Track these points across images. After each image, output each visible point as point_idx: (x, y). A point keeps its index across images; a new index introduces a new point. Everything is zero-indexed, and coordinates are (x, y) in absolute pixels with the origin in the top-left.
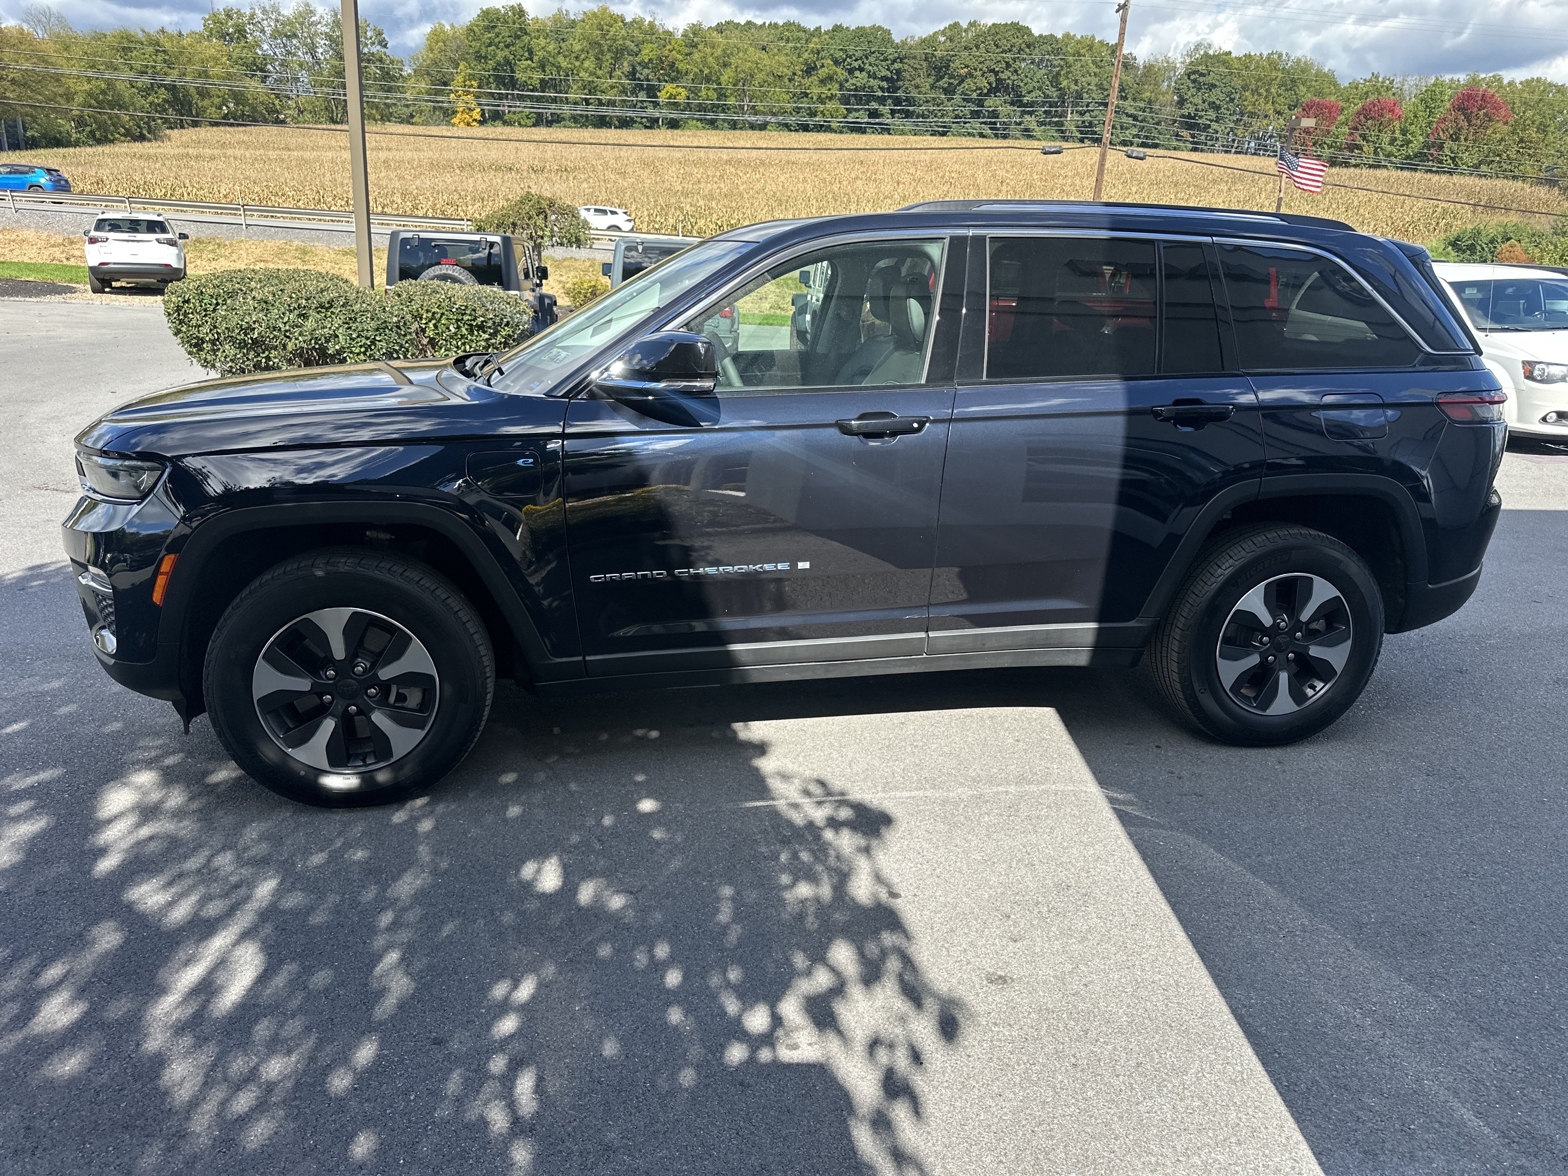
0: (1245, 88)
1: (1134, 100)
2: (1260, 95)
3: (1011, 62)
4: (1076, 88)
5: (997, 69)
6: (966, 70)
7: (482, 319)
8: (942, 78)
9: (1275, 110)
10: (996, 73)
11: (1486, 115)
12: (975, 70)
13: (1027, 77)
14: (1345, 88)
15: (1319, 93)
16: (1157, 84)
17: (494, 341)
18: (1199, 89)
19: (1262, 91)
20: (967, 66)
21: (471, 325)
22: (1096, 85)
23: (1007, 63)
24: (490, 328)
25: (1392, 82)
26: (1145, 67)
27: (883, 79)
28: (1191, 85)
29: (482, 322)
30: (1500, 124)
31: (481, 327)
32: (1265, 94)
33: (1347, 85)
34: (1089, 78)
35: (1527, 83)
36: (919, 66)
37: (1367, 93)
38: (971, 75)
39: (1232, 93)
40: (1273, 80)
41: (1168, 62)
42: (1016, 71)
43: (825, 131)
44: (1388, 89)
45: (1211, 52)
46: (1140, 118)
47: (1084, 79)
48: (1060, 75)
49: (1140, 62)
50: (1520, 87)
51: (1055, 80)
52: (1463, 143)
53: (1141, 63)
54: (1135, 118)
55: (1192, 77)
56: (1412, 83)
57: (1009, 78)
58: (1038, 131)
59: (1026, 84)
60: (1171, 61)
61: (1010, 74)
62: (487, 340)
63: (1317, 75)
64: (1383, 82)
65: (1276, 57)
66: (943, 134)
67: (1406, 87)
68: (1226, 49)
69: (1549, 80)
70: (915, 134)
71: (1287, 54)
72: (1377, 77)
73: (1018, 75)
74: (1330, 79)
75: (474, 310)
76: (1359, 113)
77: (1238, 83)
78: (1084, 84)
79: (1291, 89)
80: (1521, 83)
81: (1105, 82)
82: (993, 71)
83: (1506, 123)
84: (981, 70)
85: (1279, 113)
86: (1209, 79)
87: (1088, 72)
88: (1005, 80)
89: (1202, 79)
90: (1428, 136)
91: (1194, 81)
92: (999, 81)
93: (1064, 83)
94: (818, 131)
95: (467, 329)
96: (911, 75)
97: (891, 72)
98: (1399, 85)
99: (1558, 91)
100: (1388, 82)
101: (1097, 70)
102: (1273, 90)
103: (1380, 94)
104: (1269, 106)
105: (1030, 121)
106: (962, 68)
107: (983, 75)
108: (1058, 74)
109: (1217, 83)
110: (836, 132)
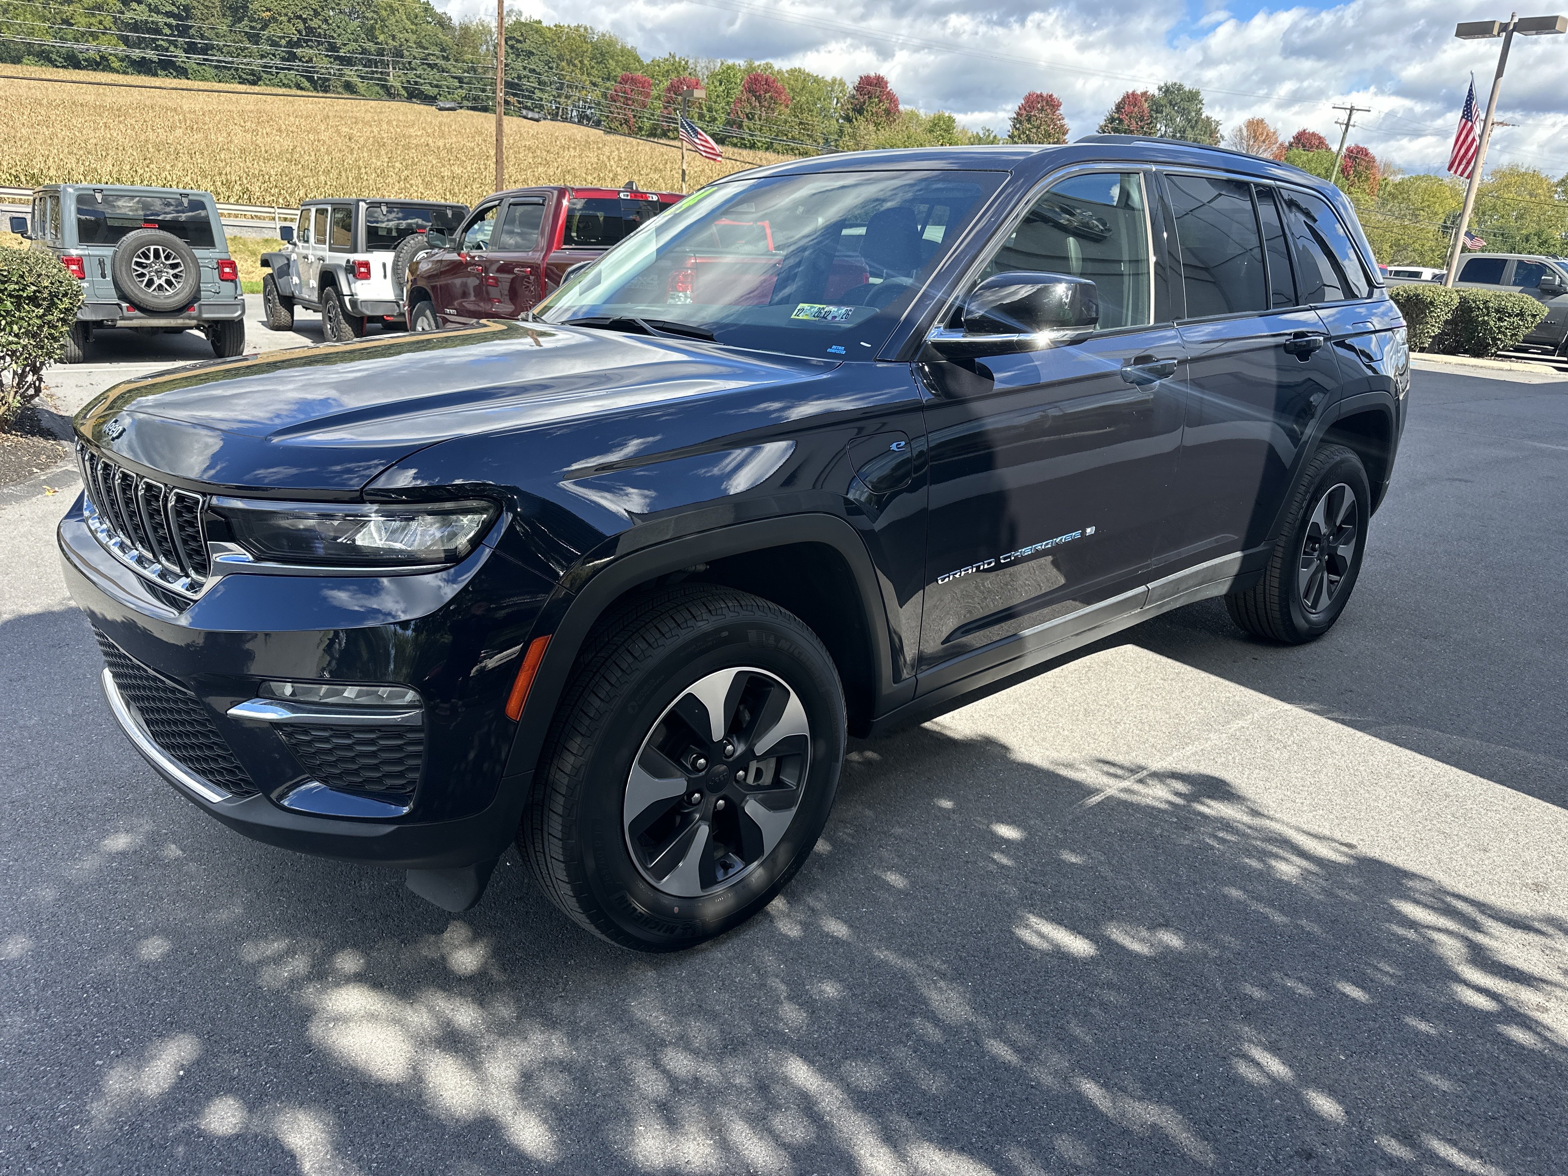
0: (561, 58)
1: (456, 61)
2: (575, 65)
3: (319, 10)
4: (395, 44)
5: (304, 16)
6: (268, 13)
7: (34, 288)
8: (240, 20)
9: (591, 82)
10: (305, 21)
11: (771, 98)
12: (280, 14)
13: (339, 27)
14: (648, 65)
15: (626, 68)
16: (476, 48)
17: (50, 317)
18: (518, 56)
19: (576, 62)
20: (269, 10)
21: (19, 297)
22: (415, 43)
23: (315, 10)
24: (44, 299)
25: (686, 63)
26: (461, 28)
27: (169, 14)
28: (510, 51)
29: (35, 292)
30: (782, 107)
31: (33, 300)
32: (579, 65)
33: (649, 62)
34: (406, 34)
35: (792, 72)
36: (210, 5)
37: (667, 71)
38: (275, 20)
39: (550, 62)
40: (584, 52)
41: (483, 26)
42: (326, 21)
43: (103, 70)
44: (685, 69)
45: (523, 20)
46: (465, 80)
47: (402, 36)
48: (375, 29)
49: (456, 22)
50: (786, 75)
51: (371, 34)
52: (758, 122)
53: (457, 24)
54: (460, 80)
55: (510, 43)
56: (703, 65)
57: (320, 27)
58: (361, 86)
59: (339, 35)
60: (485, 25)
61: (320, 23)
62: (40, 317)
63: (622, 51)
64: (680, 62)
65: (582, 30)
66: (254, 83)
67: (698, 69)
68: (537, 18)
69: (807, 71)
70: (220, 81)
71: (591, 28)
72: (674, 57)
73: (329, 24)
74: (631, 55)
75: (22, 277)
76: (669, 90)
77: (553, 52)
78: (403, 40)
79: (601, 62)
80: (787, 71)
81: (423, 41)
82: (300, 17)
83: (787, 106)
84: (286, 15)
85: (594, 84)
86: (525, 46)
87: (404, 29)
88: (315, 28)
89: (519, 46)
90: (729, 114)
91: (512, 47)
92: (310, 30)
93: (381, 38)
94: (95, 70)
95: (12, 303)
96: (202, 14)
97: (178, 8)
98: (693, 66)
99: (815, 81)
100: (683, 62)
101: (414, 27)
102: (586, 62)
103: (679, 73)
104: (585, 77)
105: (351, 74)
106: (264, 12)
107: (289, 21)
108: (373, 28)
109: (534, 51)
110: (118, 72)
